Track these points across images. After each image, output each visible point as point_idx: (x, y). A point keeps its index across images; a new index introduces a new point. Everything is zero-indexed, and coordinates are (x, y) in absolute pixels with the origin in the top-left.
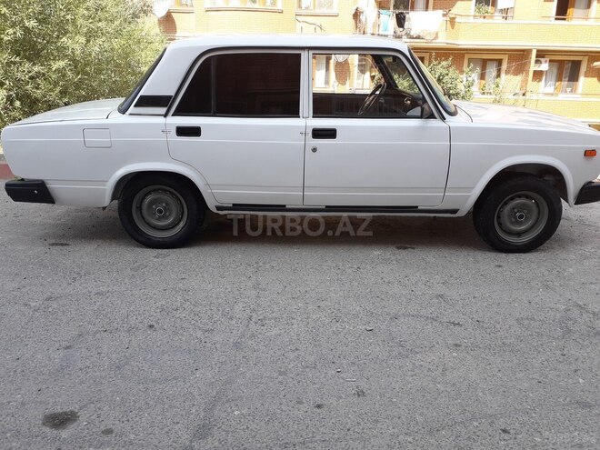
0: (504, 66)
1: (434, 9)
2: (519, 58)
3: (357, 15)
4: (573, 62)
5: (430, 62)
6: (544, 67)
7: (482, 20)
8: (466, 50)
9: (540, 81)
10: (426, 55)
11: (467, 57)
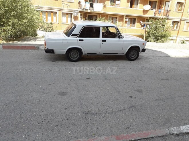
0: (118, 19)
1: (100, 3)
2: (121, 17)
3: (79, 3)
4: (134, 19)
5: (100, 18)
6: (127, 20)
7: (112, 6)
8: (108, 14)
9: (126, 23)
10: (98, 15)
11: (108, 16)
